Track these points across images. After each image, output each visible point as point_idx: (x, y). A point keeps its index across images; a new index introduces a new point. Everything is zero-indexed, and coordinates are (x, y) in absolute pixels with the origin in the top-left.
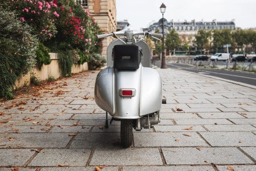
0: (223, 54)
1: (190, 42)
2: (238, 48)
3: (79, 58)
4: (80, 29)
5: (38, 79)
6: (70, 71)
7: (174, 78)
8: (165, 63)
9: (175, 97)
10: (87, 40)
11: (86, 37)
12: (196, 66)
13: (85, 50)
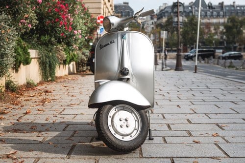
1: (216, 33)
3: (65, 56)
4: (67, 18)
5: (15, 83)
6: (54, 74)
7: (193, 83)
8: (181, 63)
9: (193, 107)
10: (76, 32)
11: (75, 28)
12: (225, 67)
13: (73, 46)
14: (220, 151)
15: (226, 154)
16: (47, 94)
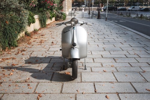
0: (135, 7)
2: (145, 2)
3: (50, 16)
5: (29, 32)
6: (46, 24)
11: (54, 3)
12: (119, 15)
13: (53, 10)
14: (114, 77)
15: (117, 79)
16: (43, 36)
